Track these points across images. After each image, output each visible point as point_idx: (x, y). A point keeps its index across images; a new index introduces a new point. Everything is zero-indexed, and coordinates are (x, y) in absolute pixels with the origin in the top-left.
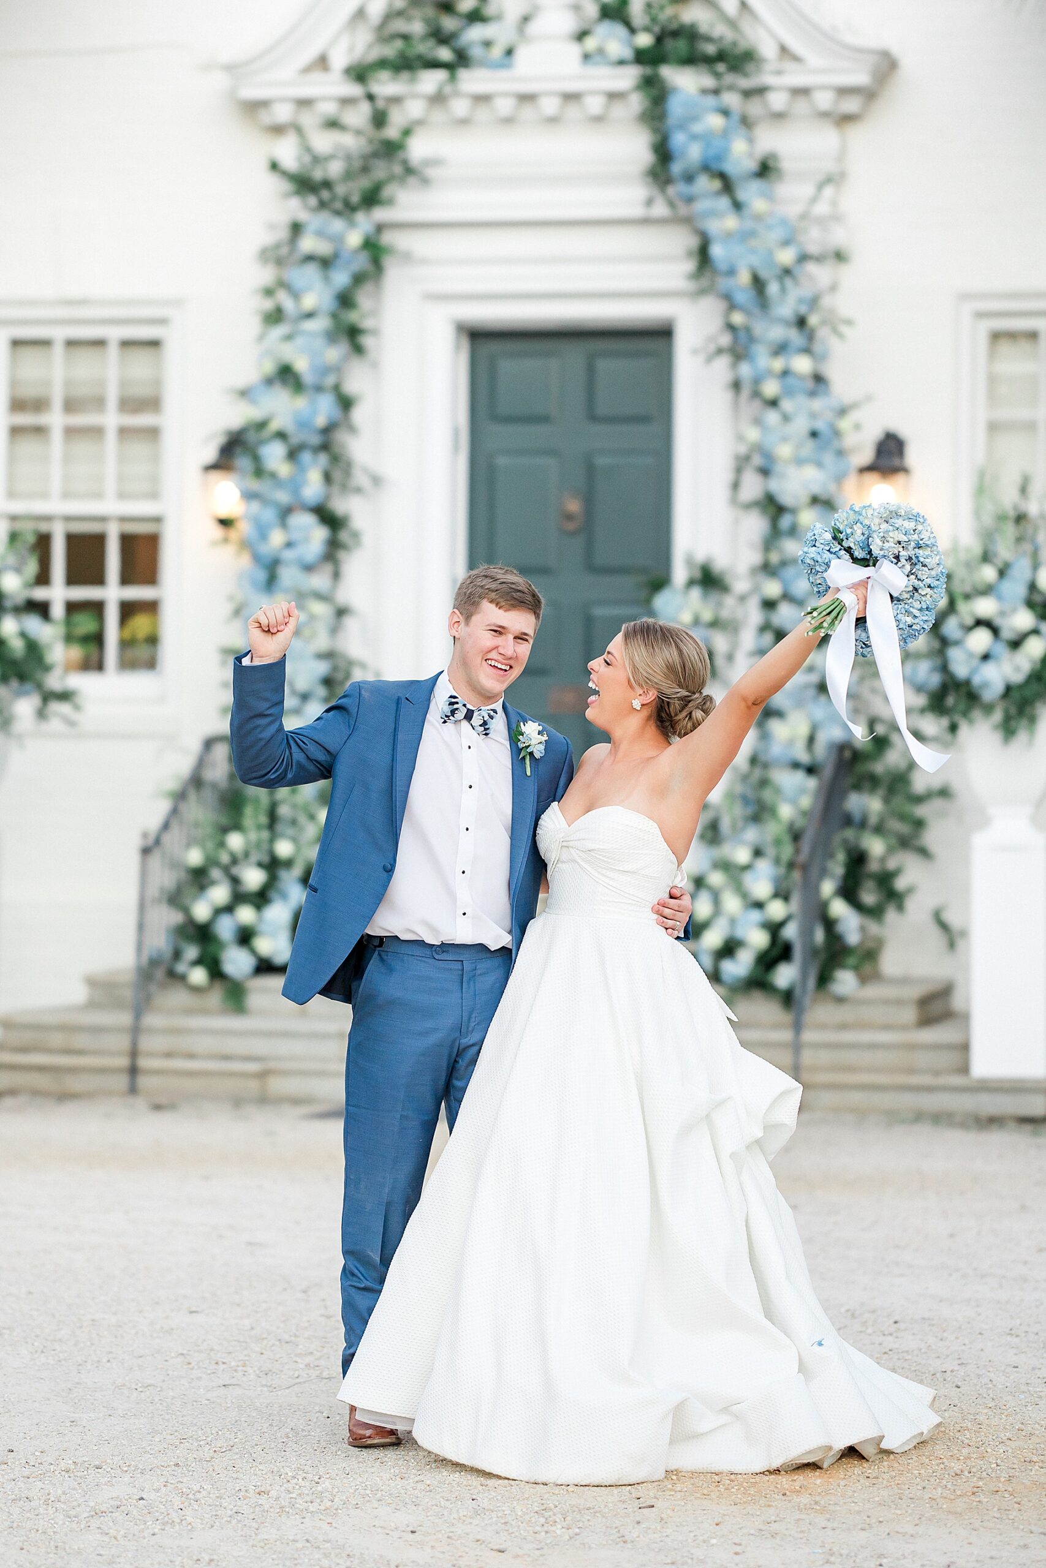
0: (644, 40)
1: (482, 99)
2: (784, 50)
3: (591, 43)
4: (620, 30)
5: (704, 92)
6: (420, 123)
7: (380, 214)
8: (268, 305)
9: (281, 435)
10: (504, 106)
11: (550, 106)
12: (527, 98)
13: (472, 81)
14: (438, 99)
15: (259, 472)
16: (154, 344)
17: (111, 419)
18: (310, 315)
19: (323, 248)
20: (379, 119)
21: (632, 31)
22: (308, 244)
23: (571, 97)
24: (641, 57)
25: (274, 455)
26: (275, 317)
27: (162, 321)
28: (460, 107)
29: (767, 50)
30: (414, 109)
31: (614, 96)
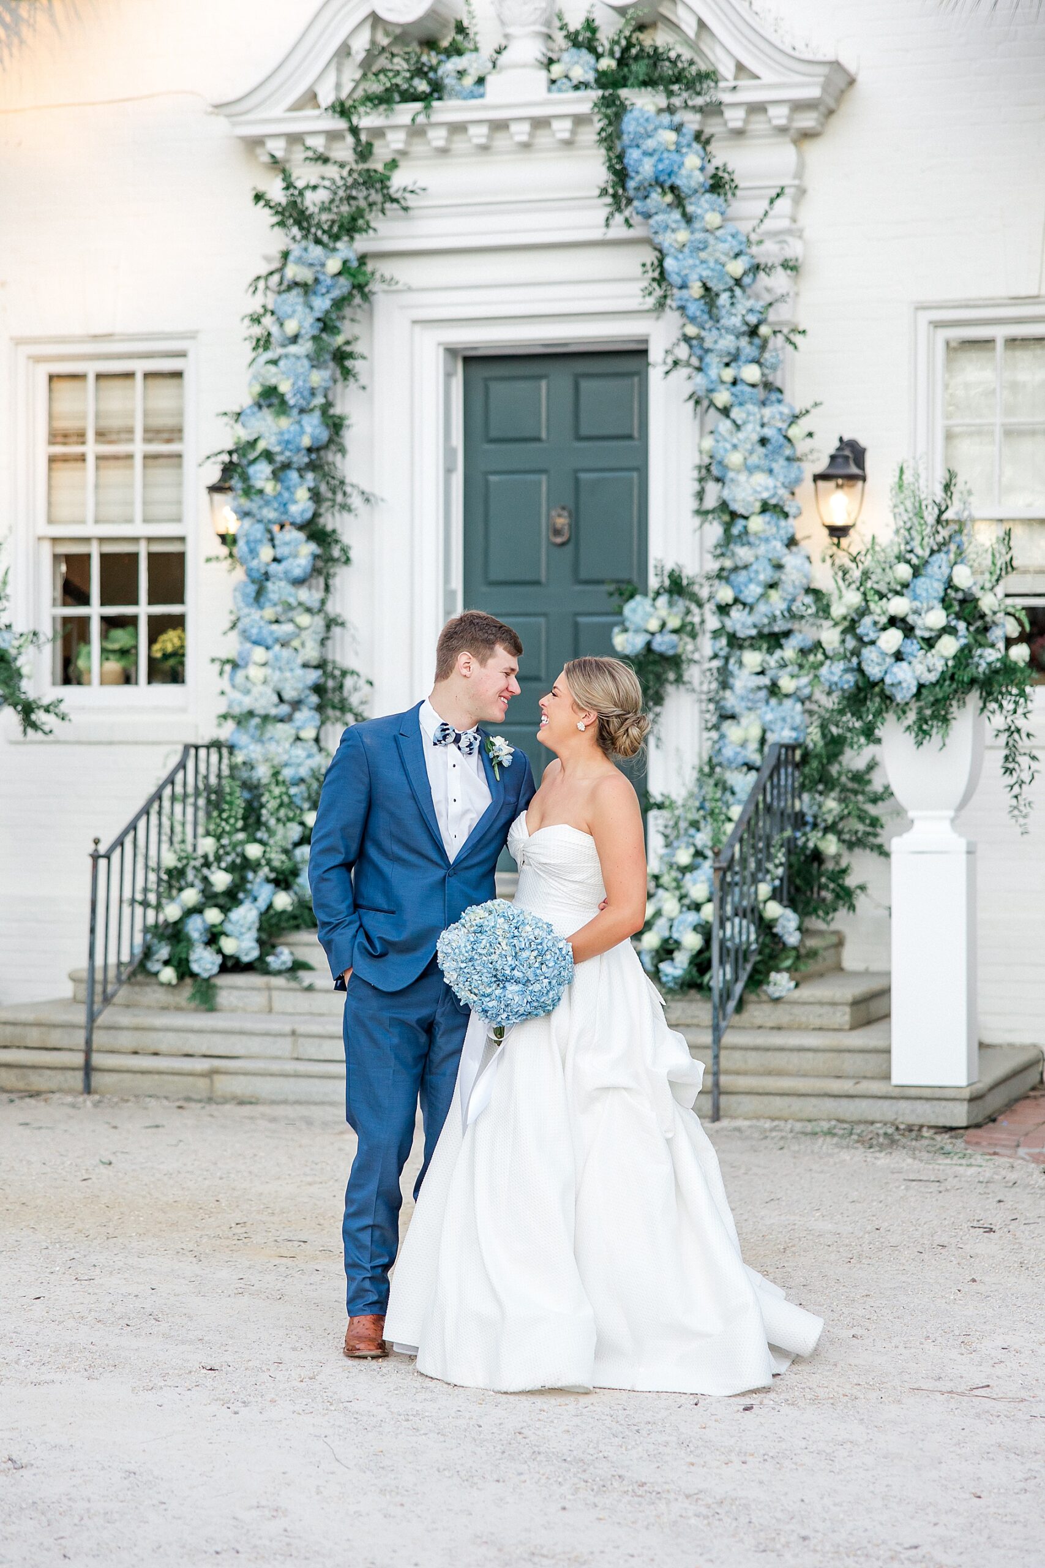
0: (607, 63)
1: (458, 128)
2: (740, 67)
3: (557, 70)
4: (587, 57)
5: (660, 111)
6: (404, 153)
7: (362, 243)
8: (257, 331)
9: (268, 455)
10: (479, 134)
11: (520, 132)
12: (499, 126)
13: (446, 110)
14: (416, 131)
15: (249, 491)
16: (178, 375)
17: (139, 448)
18: (295, 339)
19: (305, 274)
20: (364, 152)
21: (598, 56)
22: (293, 271)
23: (540, 123)
24: (604, 80)
25: (261, 473)
26: (264, 342)
27: (182, 355)
28: (438, 137)
29: (726, 69)
30: (396, 141)
31: (579, 120)
